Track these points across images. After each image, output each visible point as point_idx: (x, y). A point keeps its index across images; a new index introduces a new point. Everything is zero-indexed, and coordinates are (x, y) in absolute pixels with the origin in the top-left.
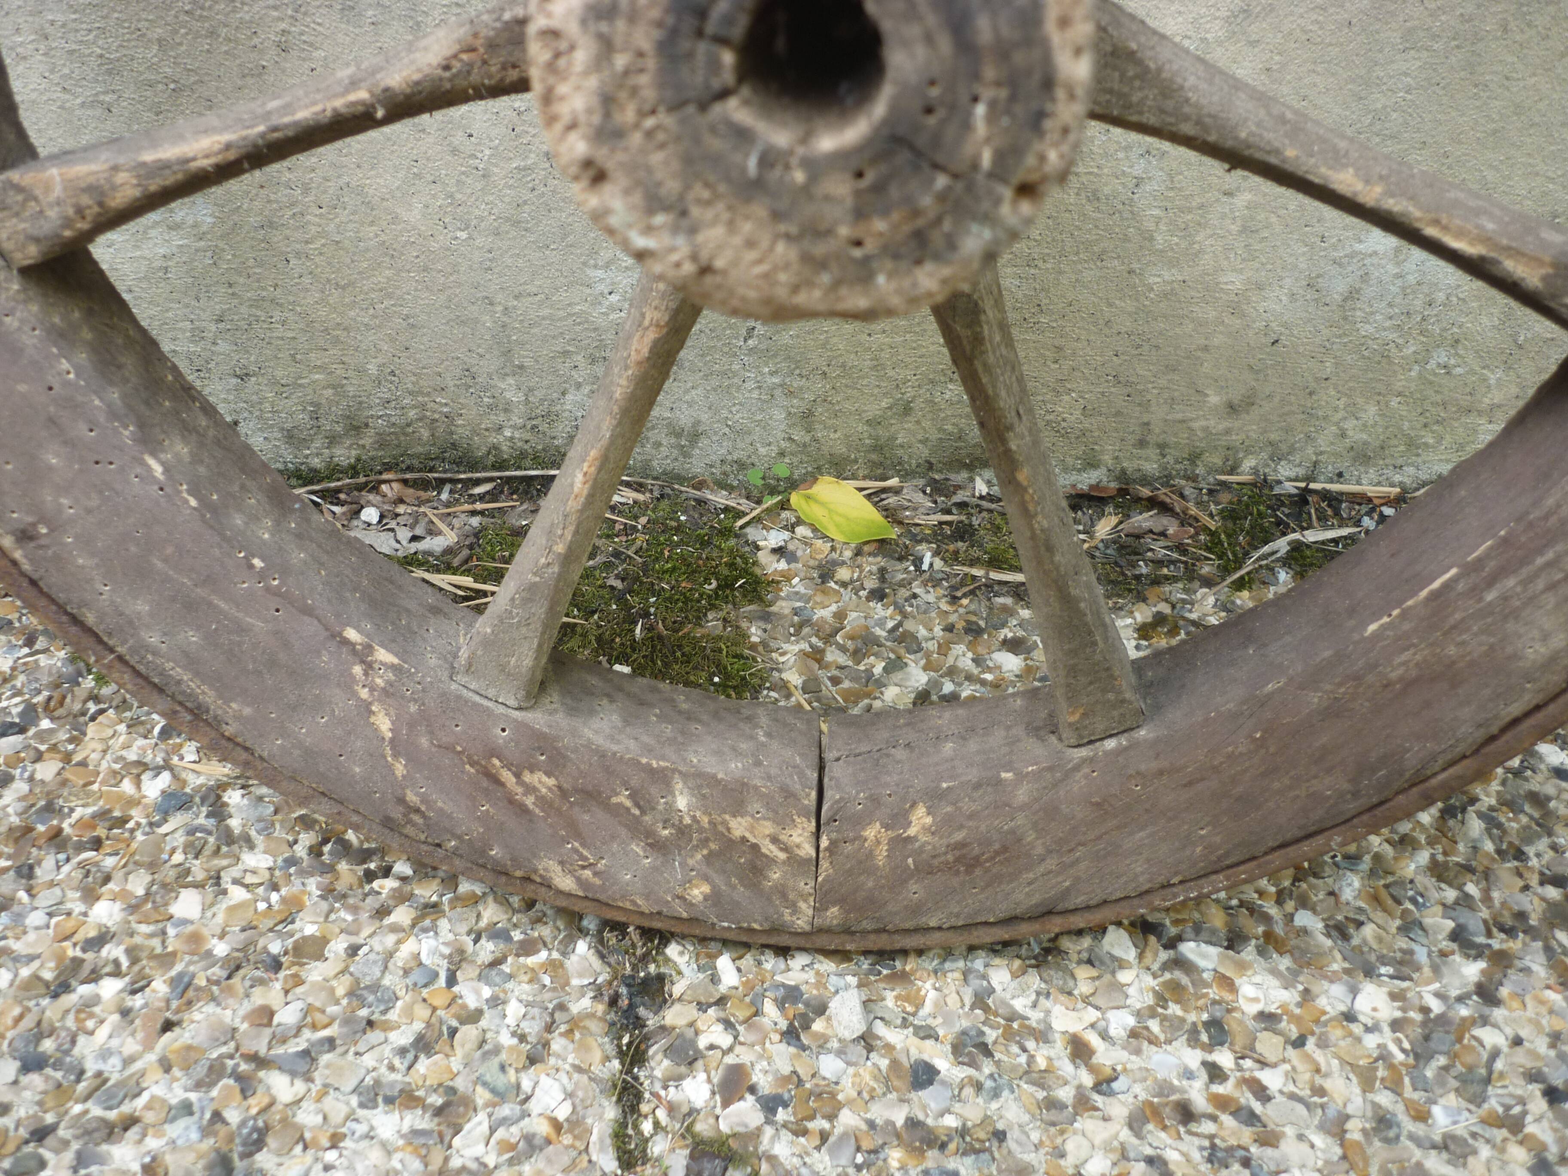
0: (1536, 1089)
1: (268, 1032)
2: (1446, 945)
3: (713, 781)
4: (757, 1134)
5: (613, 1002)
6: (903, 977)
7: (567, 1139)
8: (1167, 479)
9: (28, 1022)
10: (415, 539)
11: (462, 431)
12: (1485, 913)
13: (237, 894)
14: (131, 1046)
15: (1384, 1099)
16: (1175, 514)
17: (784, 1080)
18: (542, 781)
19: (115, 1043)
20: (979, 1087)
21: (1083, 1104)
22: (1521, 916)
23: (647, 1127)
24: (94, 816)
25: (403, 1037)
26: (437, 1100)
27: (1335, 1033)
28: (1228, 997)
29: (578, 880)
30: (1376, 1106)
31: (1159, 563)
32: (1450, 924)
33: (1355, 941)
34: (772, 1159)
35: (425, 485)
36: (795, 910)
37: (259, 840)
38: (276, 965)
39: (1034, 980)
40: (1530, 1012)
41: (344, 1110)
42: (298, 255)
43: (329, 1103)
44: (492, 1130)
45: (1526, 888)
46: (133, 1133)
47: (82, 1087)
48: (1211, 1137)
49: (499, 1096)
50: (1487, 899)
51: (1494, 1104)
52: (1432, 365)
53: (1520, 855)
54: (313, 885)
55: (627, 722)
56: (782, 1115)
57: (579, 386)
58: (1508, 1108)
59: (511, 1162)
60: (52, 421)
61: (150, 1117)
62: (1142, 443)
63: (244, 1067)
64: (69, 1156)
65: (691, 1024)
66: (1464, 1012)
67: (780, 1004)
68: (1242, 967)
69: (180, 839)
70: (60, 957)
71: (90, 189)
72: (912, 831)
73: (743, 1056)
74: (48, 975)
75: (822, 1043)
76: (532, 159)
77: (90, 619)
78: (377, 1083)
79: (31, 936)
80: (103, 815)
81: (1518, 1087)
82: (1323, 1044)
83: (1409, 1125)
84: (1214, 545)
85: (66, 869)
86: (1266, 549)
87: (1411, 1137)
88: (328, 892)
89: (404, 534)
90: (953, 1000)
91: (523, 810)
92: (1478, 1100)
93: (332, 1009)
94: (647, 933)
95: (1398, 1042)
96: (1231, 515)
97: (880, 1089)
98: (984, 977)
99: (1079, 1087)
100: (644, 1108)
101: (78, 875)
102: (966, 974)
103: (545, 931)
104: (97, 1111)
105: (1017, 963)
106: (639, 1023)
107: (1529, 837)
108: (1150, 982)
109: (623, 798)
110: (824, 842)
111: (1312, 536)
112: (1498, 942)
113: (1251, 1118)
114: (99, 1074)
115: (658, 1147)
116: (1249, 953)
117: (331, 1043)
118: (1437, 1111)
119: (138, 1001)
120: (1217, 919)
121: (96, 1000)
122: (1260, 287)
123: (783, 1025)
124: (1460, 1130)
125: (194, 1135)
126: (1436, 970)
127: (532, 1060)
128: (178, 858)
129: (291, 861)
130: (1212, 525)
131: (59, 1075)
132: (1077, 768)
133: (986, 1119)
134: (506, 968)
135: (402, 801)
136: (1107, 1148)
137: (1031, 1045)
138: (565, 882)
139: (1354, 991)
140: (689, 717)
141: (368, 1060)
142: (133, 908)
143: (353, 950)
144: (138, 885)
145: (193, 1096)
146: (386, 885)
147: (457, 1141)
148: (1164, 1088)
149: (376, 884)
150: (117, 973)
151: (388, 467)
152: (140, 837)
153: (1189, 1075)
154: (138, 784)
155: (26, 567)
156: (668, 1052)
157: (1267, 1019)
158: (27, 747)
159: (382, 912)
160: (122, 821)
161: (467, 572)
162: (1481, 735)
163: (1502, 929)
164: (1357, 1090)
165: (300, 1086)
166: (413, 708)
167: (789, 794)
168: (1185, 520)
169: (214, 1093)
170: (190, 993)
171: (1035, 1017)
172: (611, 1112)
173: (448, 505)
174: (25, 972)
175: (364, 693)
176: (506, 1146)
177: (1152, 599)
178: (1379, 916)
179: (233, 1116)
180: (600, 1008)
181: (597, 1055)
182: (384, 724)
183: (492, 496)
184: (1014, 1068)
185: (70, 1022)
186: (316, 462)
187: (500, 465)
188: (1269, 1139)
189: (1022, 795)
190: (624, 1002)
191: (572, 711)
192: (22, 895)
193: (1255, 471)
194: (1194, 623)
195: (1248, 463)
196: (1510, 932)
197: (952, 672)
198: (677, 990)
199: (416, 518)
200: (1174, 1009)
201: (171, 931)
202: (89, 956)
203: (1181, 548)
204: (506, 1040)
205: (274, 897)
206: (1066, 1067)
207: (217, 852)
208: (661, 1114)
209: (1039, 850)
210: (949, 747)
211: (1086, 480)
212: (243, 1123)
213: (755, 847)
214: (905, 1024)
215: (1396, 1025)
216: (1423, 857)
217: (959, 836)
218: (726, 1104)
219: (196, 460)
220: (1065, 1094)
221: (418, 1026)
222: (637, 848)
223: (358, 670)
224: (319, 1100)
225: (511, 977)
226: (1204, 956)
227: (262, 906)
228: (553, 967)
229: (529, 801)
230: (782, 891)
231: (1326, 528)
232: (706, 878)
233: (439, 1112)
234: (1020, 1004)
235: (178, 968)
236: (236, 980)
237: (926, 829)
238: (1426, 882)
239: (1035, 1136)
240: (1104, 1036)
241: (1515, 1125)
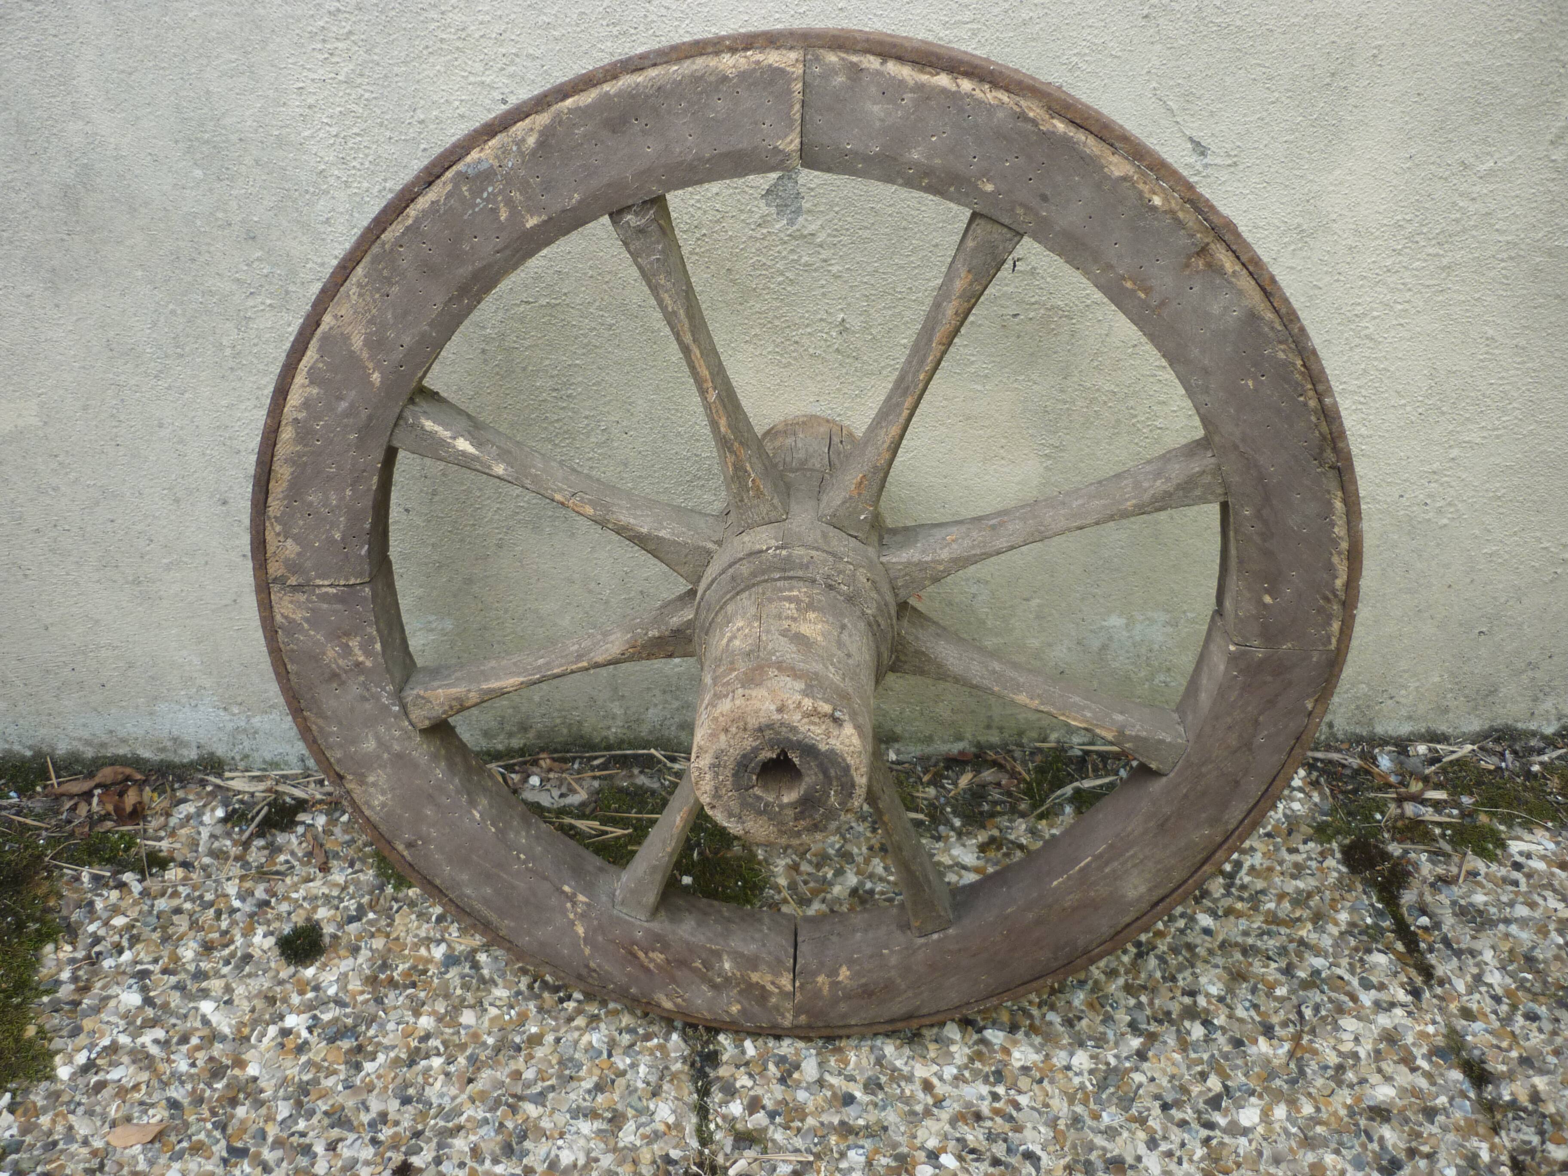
0: (1157, 1104)
1: (520, 1083)
2: (1125, 1029)
3: (742, 955)
4: (765, 1129)
5: (693, 1065)
6: (840, 1050)
7: (674, 1133)
8: (1004, 746)
9: (399, 1080)
10: (562, 796)
11: (587, 729)
12: (1148, 1012)
13: (493, 1011)
14: (454, 1091)
15: (1079, 1109)
16: (1007, 771)
17: (779, 1103)
18: (659, 957)
19: (445, 1089)
20: (876, 1105)
21: (927, 1113)
22: (1168, 1013)
23: (712, 1126)
24: (410, 969)
25: (588, 1084)
26: (608, 1115)
27: (1059, 1076)
28: (1006, 1058)
29: (675, 1004)
30: (1074, 1112)
31: (995, 803)
32: (1129, 1018)
33: (1077, 1028)
34: (773, 1141)
35: (564, 760)
36: (784, 1017)
37: (500, 981)
38: (519, 1049)
39: (907, 1051)
40: (1162, 1065)
41: (564, 1121)
42: (499, 642)
43: (557, 1116)
44: (638, 1129)
45: (1173, 998)
46: (462, 1133)
47: (432, 1112)
48: (990, 1129)
49: (640, 1112)
50: (1151, 1003)
51: (1134, 1111)
52: (1156, 681)
53: (1173, 979)
54: (532, 1006)
55: (699, 925)
56: (778, 1120)
57: (656, 705)
58: (1140, 1113)
59: (648, 1144)
60: (430, 796)
61: (469, 1125)
62: (988, 727)
63: (510, 1100)
64: (434, 1144)
65: (732, 1075)
66: (1127, 1065)
67: (777, 1065)
68: (1015, 1043)
69: (457, 982)
70: (408, 1046)
71: (456, 699)
72: (840, 978)
73: (759, 1091)
74: (404, 1056)
75: (798, 1085)
76: (632, 594)
77: (438, 882)
78: (578, 1107)
79: (391, 1036)
80: (414, 968)
81: (1148, 1102)
82: (1052, 1082)
83: (1089, 1122)
84: (1029, 792)
85: (401, 999)
86: (1059, 792)
87: (1090, 1128)
88: (540, 1010)
89: (556, 793)
90: (864, 1062)
91: (647, 970)
92: (1127, 1109)
93: (551, 1071)
94: (708, 1029)
95: (1090, 1080)
96: (1041, 770)
97: (826, 1107)
98: (882, 1049)
99: (926, 1105)
100: (711, 1117)
101: (408, 1002)
102: (872, 1048)
103: (655, 1028)
104: (442, 1123)
105: (898, 1042)
106: (706, 1075)
107: (1181, 968)
108: (967, 1051)
109: (698, 964)
110: (797, 984)
111: (1087, 784)
112: (1153, 1027)
113: (1010, 1119)
114: (440, 1105)
115: (718, 1136)
116: (1020, 1035)
117: (553, 1088)
118: (1104, 1114)
119: (452, 1068)
120: (1005, 1017)
121: (430, 1068)
122: (1050, 645)
123: (779, 1075)
124: (1115, 1124)
125: (492, 1134)
126: (1117, 1044)
127: (654, 1095)
128: (459, 992)
129: (519, 993)
130: (1028, 778)
131: (420, 1106)
132: (919, 948)
133: (879, 1121)
134: (637, 1048)
135: (587, 966)
136: (938, 1134)
137: (903, 1084)
138: (668, 1005)
139: (1072, 1055)
140: (729, 920)
141: (573, 1096)
142: (440, 1019)
143: (558, 1040)
144: (441, 1007)
145: (488, 1115)
146: (571, 1005)
147: (621, 1134)
148: (969, 1105)
149: (565, 1005)
150: (438, 1054)
151: (542, 750)
152: (436, 981)
153: (982, 1098)
154: (429, 949)
155: (409, 858)
156: (722, 1090)
157: (1025, 1070)
158: (365, 930)
159: (570, 1019)
160: (425, 972)
161: (595, 819)
162: (1112, 931)
163: (1156, 1020)
164: (1066, 1104)
165: (541, 1109)
166: (595, 922)
167: (779, 961)
168: (1013, 774)
169: (499, 1113)
170: (478, 1064)
171: (906, 1069)
172: (694, 1120)
173: (579, 772)
174: (392, 1055)
175: (572, 916)
176: (644, 1137)
177: (989, 825)
178: (1091, 1014)
179: (510, 1125)
180: (686, 1068)
181: (686, 1092)
182: (580, 930)
183: (604, 767)
184: (894, 1095)
185: (420, 1079)
186: (500, 747)
187: (609, 748)
188: (1018, 1129)
189: (893, 961)
190: (698, 1065)
191: (672, 921)
192: (381, 1013)
193: (1058, 742)
194: (1012, 842)
195: (1054, 736)
196: (1160, 1022)
197: (871, 876)
198: (725, 1058)
199: (561, 782)
200: (978, 1065)
201: (463, 1032)
202: (422, 1045)
203: (1009, 794)
204: (640, 1085)
205: (513, 1012)
206: (920, 1095)
207: (478, 989)
208: (719, 1120)
209: (903, 987)
210: (859, 935)
211: (956, 748)
212: (516, 1128)
213: (763, 987)
214: (840, 1074)
215: (1091, 1072)
216: (1121, 981)
217: (863, 980)
218: (751, 1115)
219: (491, 806)
220: (919, 1108)
221: (595, 1079)
222: (704, 988)
223: (569, 905)
224: (550, 1116)
225: (639, 1053)
226: (996, 1037)
227: (507, 1017)
228: (661, 1047)
229: (651, 966)
230: (777, 1008)
231: (1097, 777)
232: (739, 1002)
233: (610, 1121)
234: (899, 1063)
235: (469, 1052)
236: (500, 1057)
237: (847, 977)
238: (1121, 995)
239: (902, 1129)
240: (941, 1079)
241: (1142, 1121)
